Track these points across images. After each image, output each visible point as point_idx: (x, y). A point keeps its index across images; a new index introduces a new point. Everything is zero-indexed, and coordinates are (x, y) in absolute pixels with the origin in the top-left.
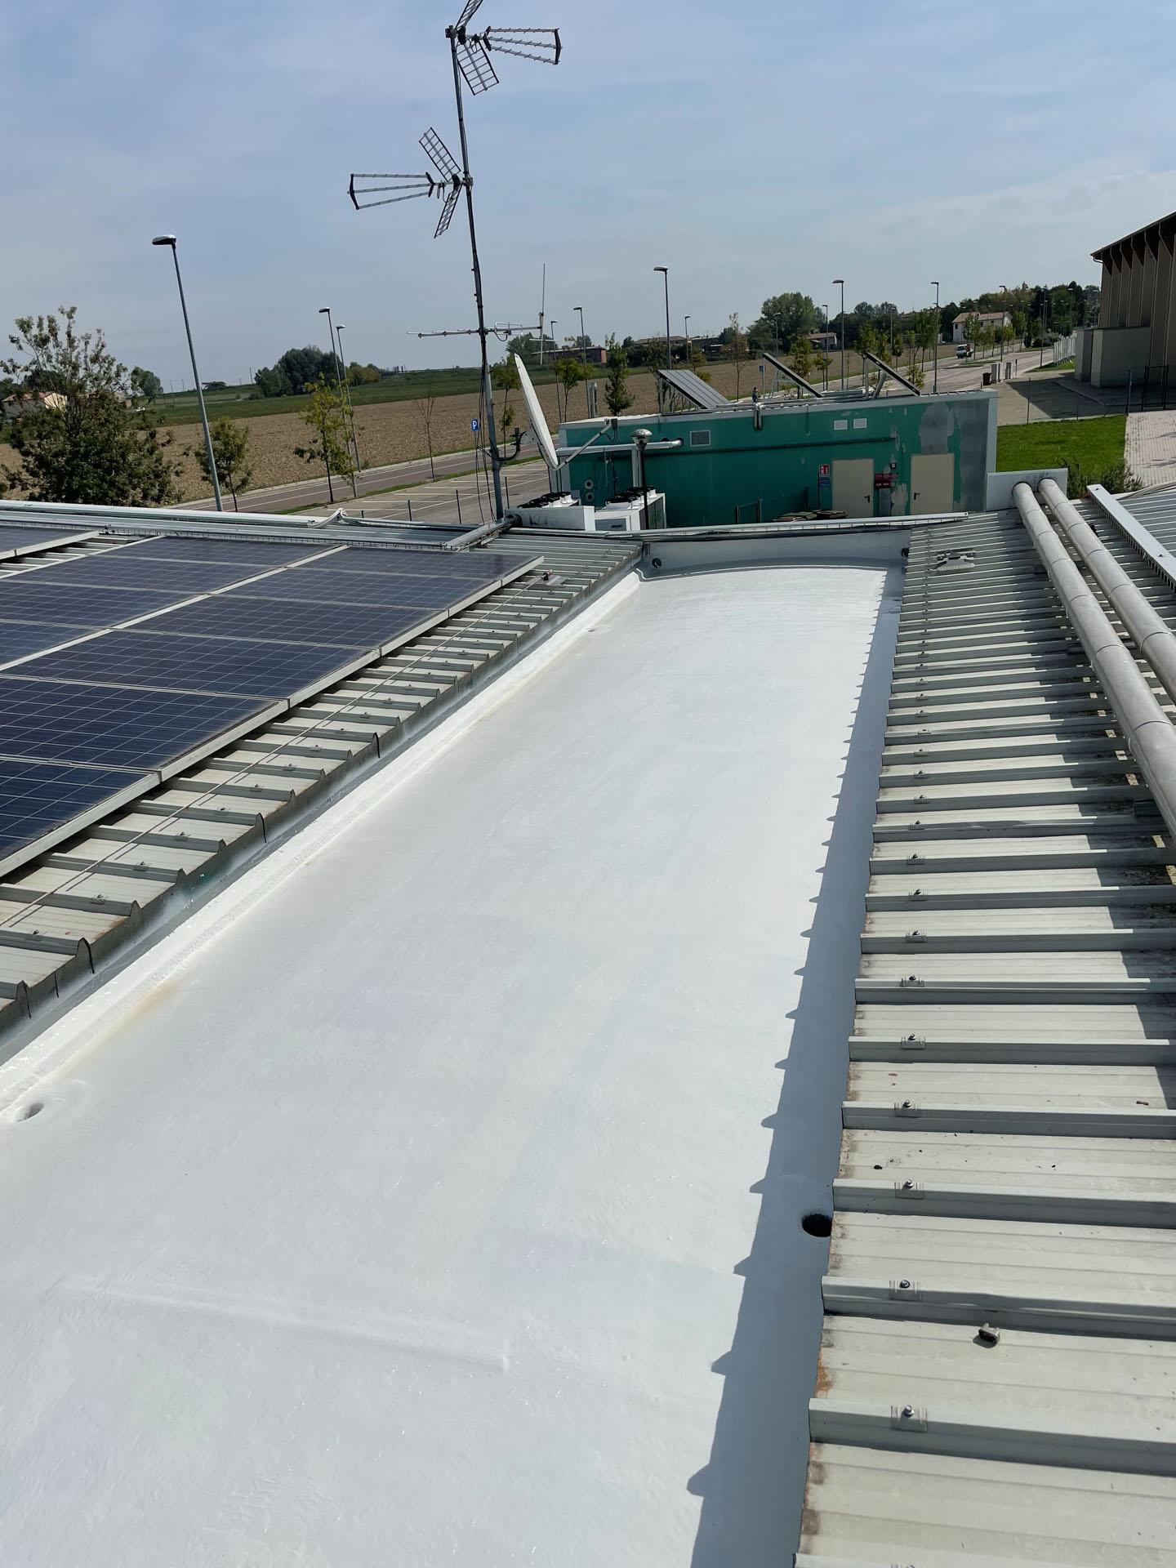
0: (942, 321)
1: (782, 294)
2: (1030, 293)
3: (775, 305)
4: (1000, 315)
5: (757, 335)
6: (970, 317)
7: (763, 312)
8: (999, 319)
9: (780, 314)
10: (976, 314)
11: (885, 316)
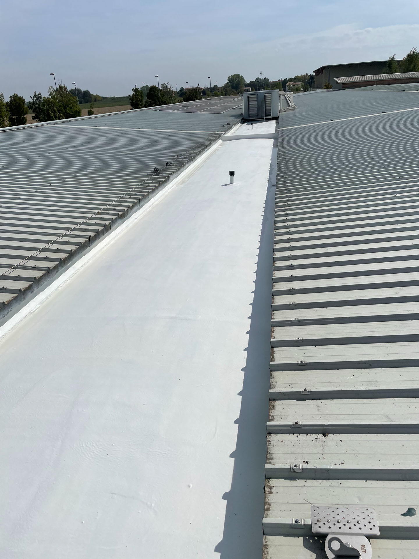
0: (283, 85)
1: (234, 74)
2: (309, 76)
3: (231, 78)
5: (226, 87)
7: (228, 80)
8: (299, 84)
9: (233, 81)
10: (293, 82)
11: (266, 82)
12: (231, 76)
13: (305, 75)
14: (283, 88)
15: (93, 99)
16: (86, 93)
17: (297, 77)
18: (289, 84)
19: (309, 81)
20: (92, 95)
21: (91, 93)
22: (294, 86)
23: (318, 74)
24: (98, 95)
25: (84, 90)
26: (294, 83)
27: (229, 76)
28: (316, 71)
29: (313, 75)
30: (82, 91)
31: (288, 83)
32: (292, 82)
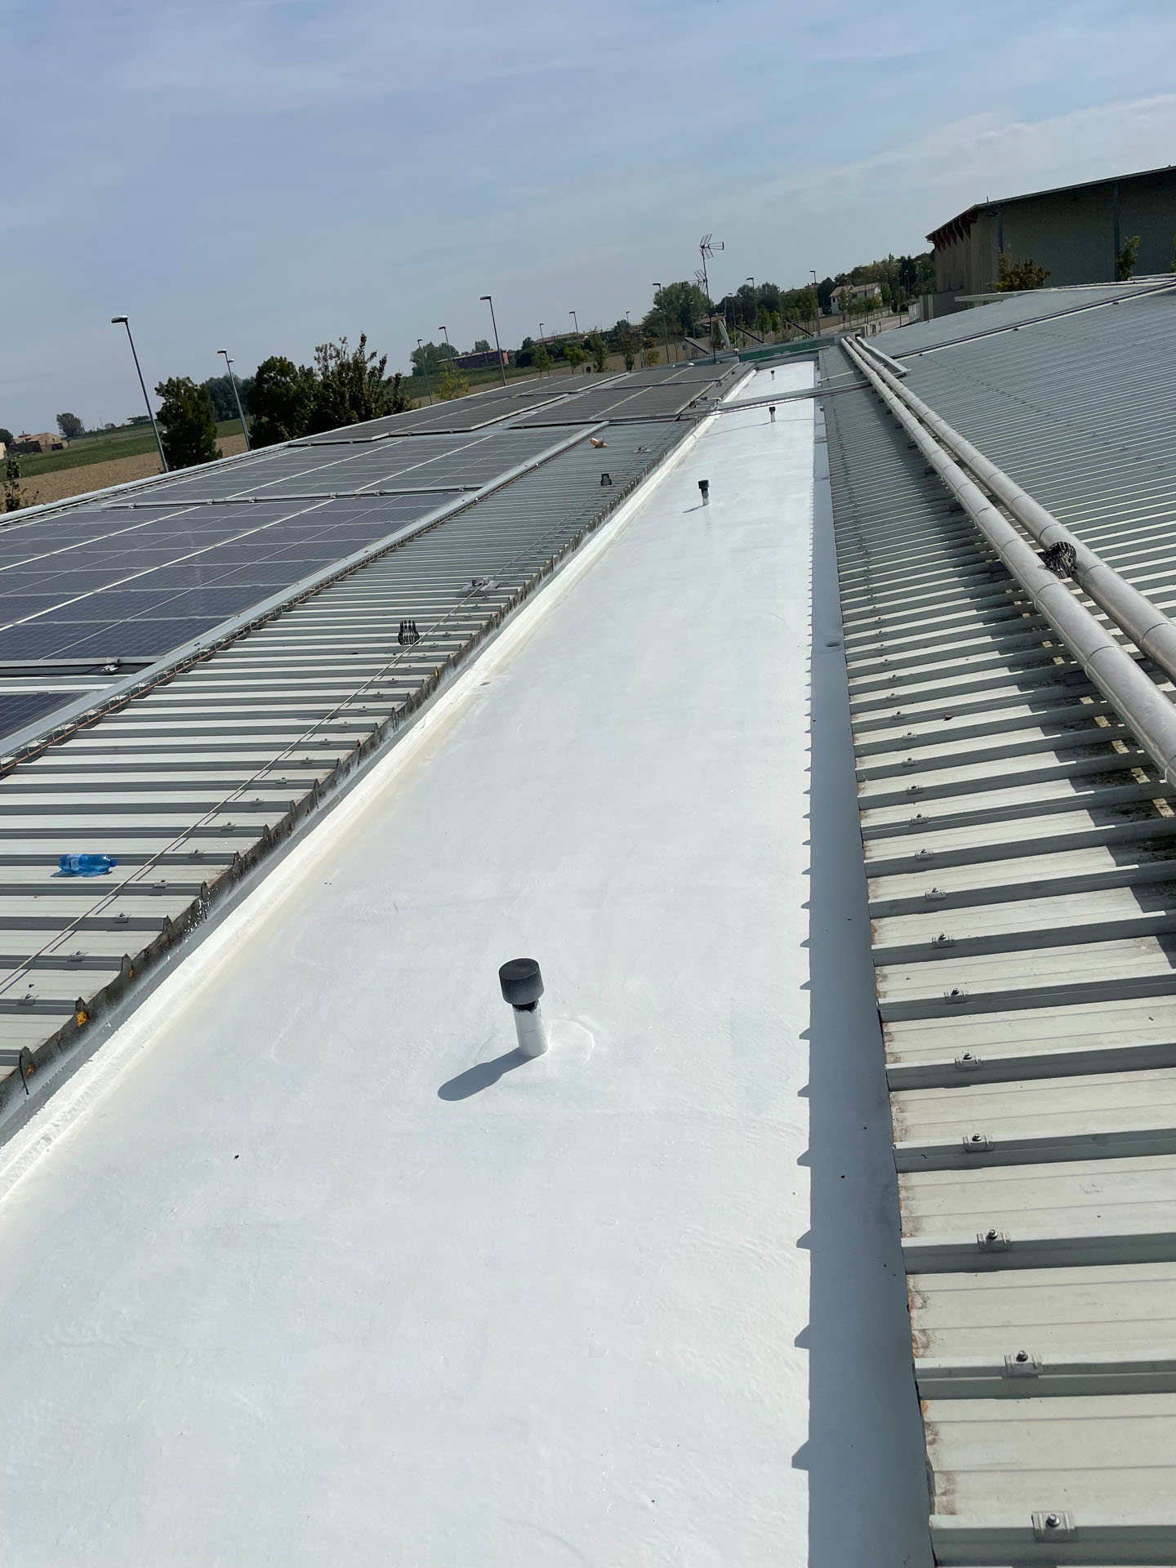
0: (819, 296)
1: (670, 284)
2: (896, 263)
3: (665, 295)
4: (869, 287)
5: (653, 324)
6: (843, 291)
7: (655, 303)
8: (874, 289)
9: (671, 303)
10: (849, 287)
11: (768, 296)
12: (664, 288)
13: (884, 262)
14: (820, 306)
17: (861, 271)
18: (841, 291)
22: (855, 295)
23: (948, 242)
26: (855, 289)
27: (657, 291)
28: (935, 234)
29: (909, 257)
31: (837, 290)
32: (847, 284)
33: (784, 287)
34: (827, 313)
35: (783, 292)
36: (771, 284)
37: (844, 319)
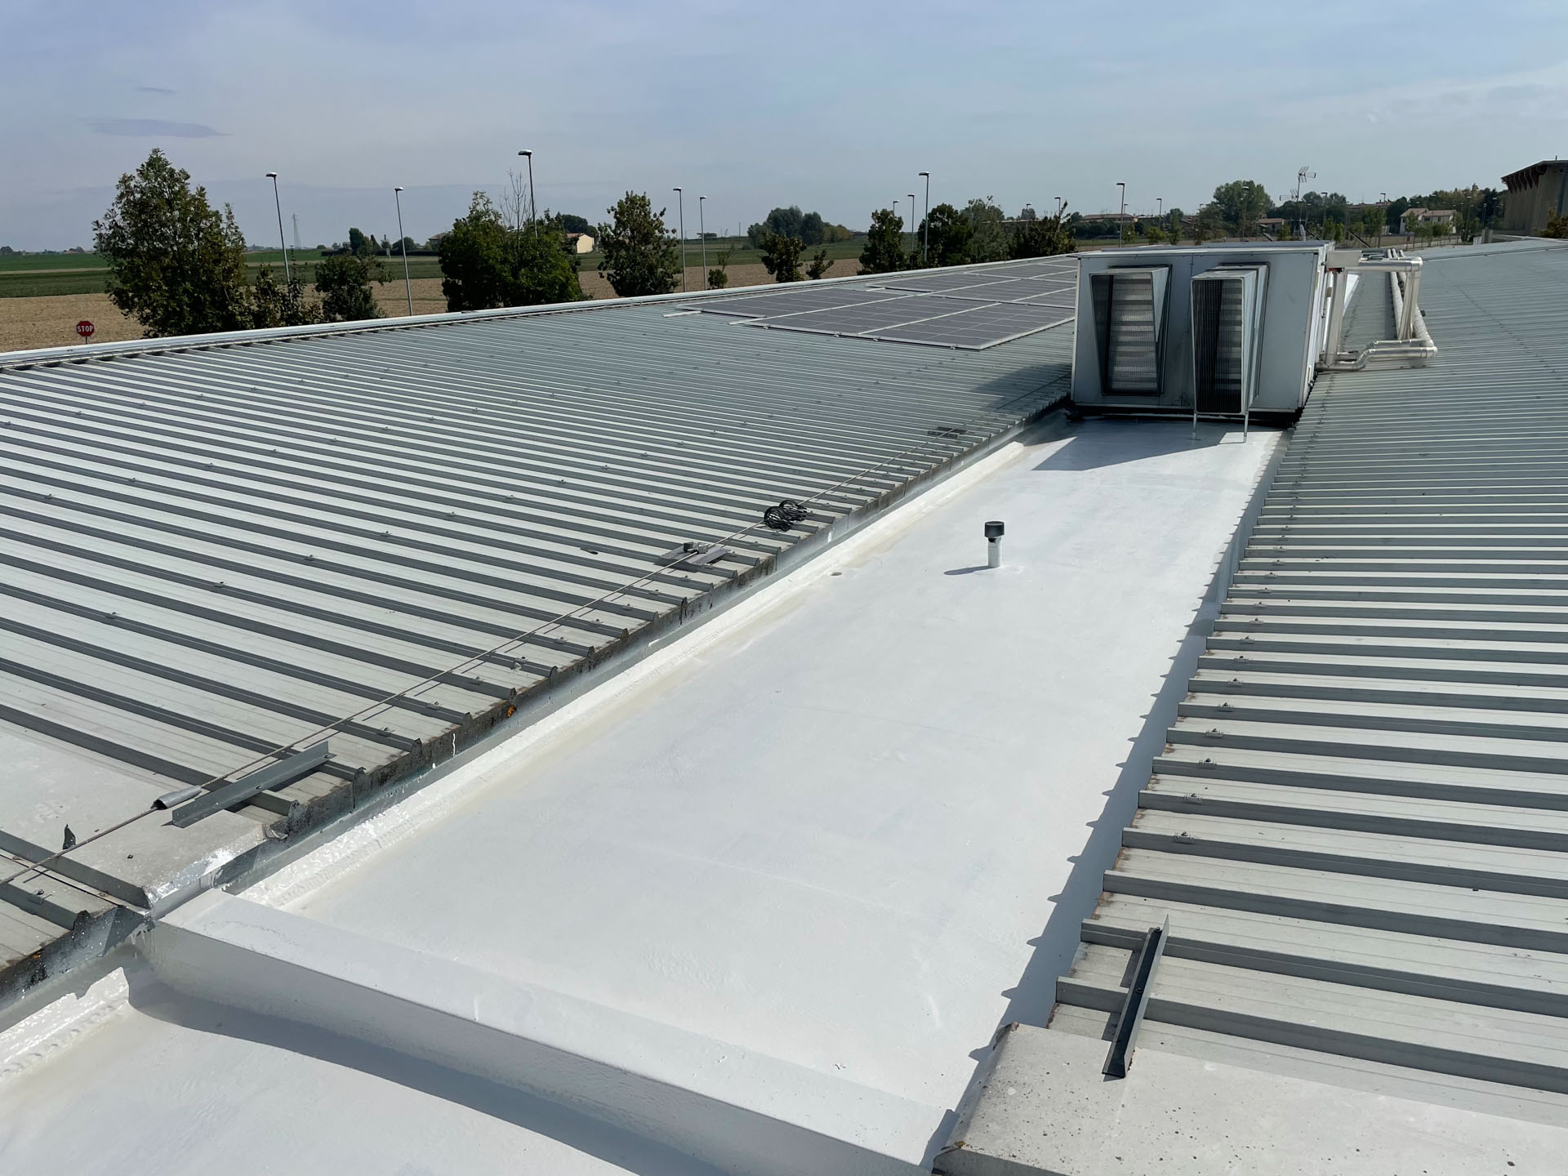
0: (1389, 214)
1: (1235, 181)
2: (1480, 194)
3: (1227, 191)
4: (1444, 213)
5: (1208, 217)
6: (1416, 213)
7: (1215, 197)
8: (1449, 216)
10: (1423, 210)
11: (1334, 206)
12: (1227, 184)
13: (1466, 190)
14: (1387, 223)
15: (827, 236)
16: (813, 221)
17: (1440, 196)
18: (1412, 213)
19: (1481, 206)
20: (827, 225)
21: (824, 220)
22: (1427, 219)
23: (1520, 187)
24: (843, 225)
25: (808, 212)
26: (1429, 213)
27: (1219, 186)
28: (1511, 176)
29: (1494, 190)
30: (803, 215)
31: (1410, 210)
32: (1422, 207)
33: (1353, 200)
34: (1395, 231)
35: (1351, 205)
36: (1340, 195)
37: (1408, 239)
